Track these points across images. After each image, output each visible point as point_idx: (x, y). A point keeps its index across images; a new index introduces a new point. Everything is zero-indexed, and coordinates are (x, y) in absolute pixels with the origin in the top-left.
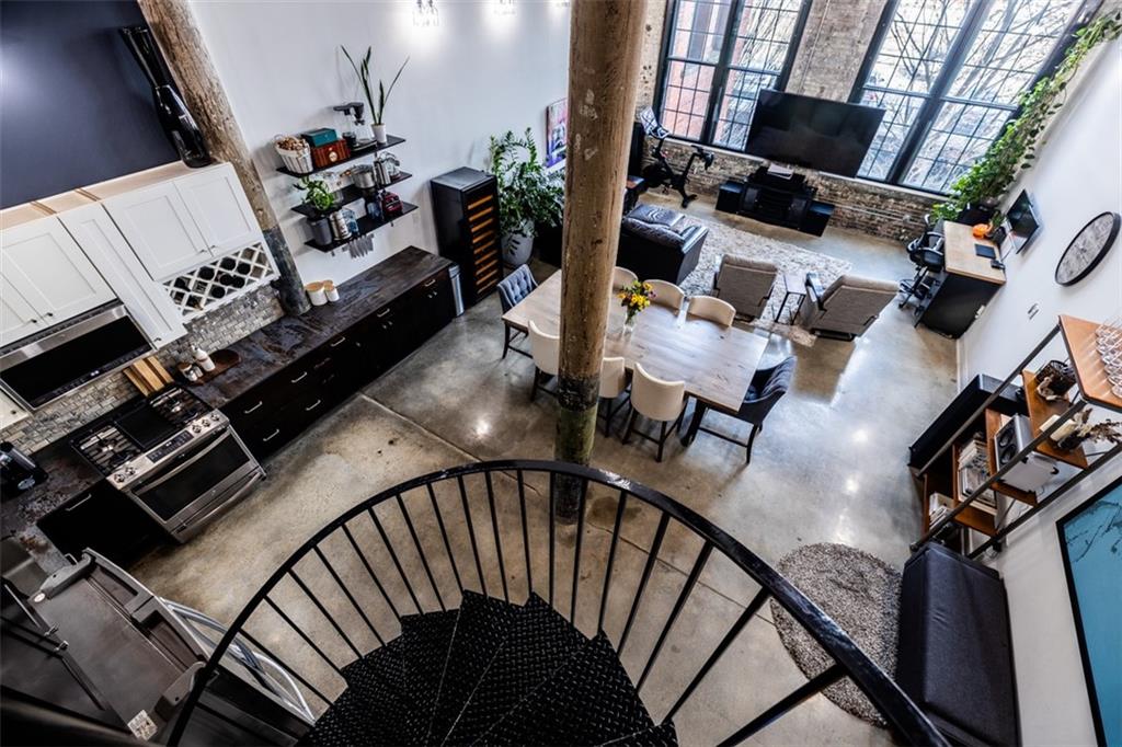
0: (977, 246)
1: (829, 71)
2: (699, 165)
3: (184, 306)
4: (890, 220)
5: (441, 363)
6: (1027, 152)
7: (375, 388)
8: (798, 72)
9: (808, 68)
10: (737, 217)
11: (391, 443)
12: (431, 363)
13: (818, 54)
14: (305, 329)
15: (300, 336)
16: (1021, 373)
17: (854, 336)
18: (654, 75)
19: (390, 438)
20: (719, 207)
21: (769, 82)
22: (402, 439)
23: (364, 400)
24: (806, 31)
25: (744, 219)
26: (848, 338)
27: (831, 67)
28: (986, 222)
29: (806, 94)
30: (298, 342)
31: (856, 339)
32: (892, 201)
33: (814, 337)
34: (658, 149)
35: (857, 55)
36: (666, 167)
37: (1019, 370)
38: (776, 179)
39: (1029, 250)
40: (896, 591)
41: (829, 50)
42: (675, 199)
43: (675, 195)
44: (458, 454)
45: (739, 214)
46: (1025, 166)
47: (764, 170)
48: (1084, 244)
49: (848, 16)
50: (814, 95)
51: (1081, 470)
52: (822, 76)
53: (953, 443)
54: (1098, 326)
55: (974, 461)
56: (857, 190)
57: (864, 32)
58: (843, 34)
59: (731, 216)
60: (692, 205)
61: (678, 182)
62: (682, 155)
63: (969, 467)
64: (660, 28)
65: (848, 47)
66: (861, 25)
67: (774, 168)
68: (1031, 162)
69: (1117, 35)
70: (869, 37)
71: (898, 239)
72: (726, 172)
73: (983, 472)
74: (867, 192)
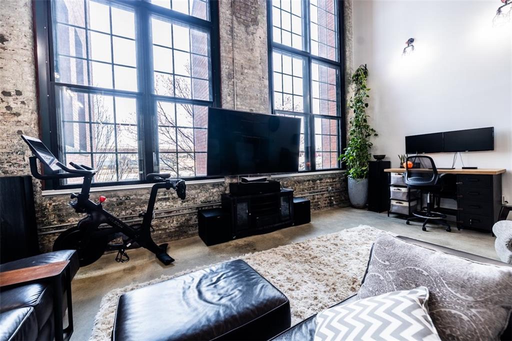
1: (251, 98)
4: (322, 195)
8: (229, 98)
13: (239, 84)
18: (32, 105)
24: (223, 66)
27: (252, 95)
32: (318, 181)
35: (265, 87)
41: (246, 82)
47: (239, 185)
49: (250, 60)
52: (248, 101)
56: (299, 182)
57: (263, 71)
58: (251, 72)
62: (120, 203)
65: (258, 81)
66: (260, 67)
72: (191, 204)
74: (305, 181)
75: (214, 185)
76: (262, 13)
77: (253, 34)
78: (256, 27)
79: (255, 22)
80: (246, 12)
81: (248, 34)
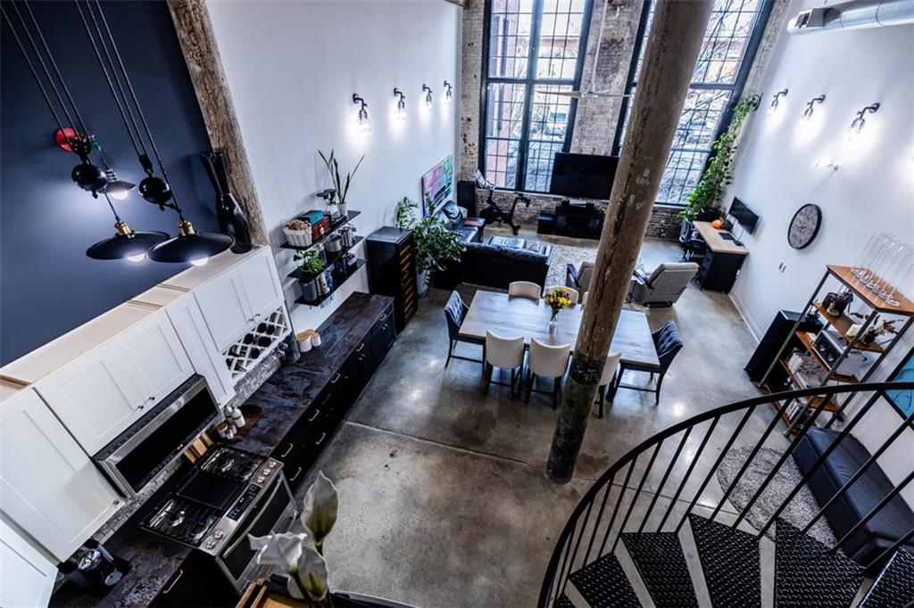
0: (720, 234)
1: (596, 138)
2: (522, 205)
3: (233, 371)
4: (652, 225)
5: (399, 381)
6: (726, 175)
7: (355, 413)
8: (577, 140)
9: (582, 138)
10: (554, 237)
11: (392, 455)
12: (391, 383)
13: (587, 129)
14: (307, 373)
15: (305, 380)
16: (813, 305)
17: (671, 303)
18: (477, 150)
19: (391, 451)
20: (539, 232)
21: (558, 148)
22: (399, 450)
23: (350, 426)
24: (577, 116)
25: (560, 237)
26: (669, 305)
27: (597, 136)
28: (718, 219)
29: (584, 153)
30: (307, 385)
31: (674, 305)
33: (648, 308)
34: (490, 198)
35: (612, 128)
36: (498, 208)
37: (811, 303)
38: (575, 208)
39: (758, 231)
40: (794, 467)
41: (593, 126)
42: (506, 230)
43: (506, 227)
44: (452, 451)
45: (555, 234)
46: (728, 183)
47: (566, 203)
48: (801, 223)
49: (602, 106)
50: (590, 153)
51: (880, 354)
52: (593, 141)
53: (780, 357)
54: (850, 268)
55: (802, 366)
57: (613, 114)
58: (601, 116)
59: (550, 236)
60: (520, 232)
61: (508, 218)
62: (504, 200)
63: (799, 371)
64: (478, 119)
65: (605, 123)
66: (611, 111)
67: (573, 202)
68: (729, 180)
69: (756, 108)
70: (617, 117)
71: (660, 236)
72: (538, 207)
73: (808, 372)
75: (555, 199)
76: (626, 58)
77: (610, 82)
78: (615, 74)
79: (616, 69)
80: (608, 63)
81: (605, 82)
